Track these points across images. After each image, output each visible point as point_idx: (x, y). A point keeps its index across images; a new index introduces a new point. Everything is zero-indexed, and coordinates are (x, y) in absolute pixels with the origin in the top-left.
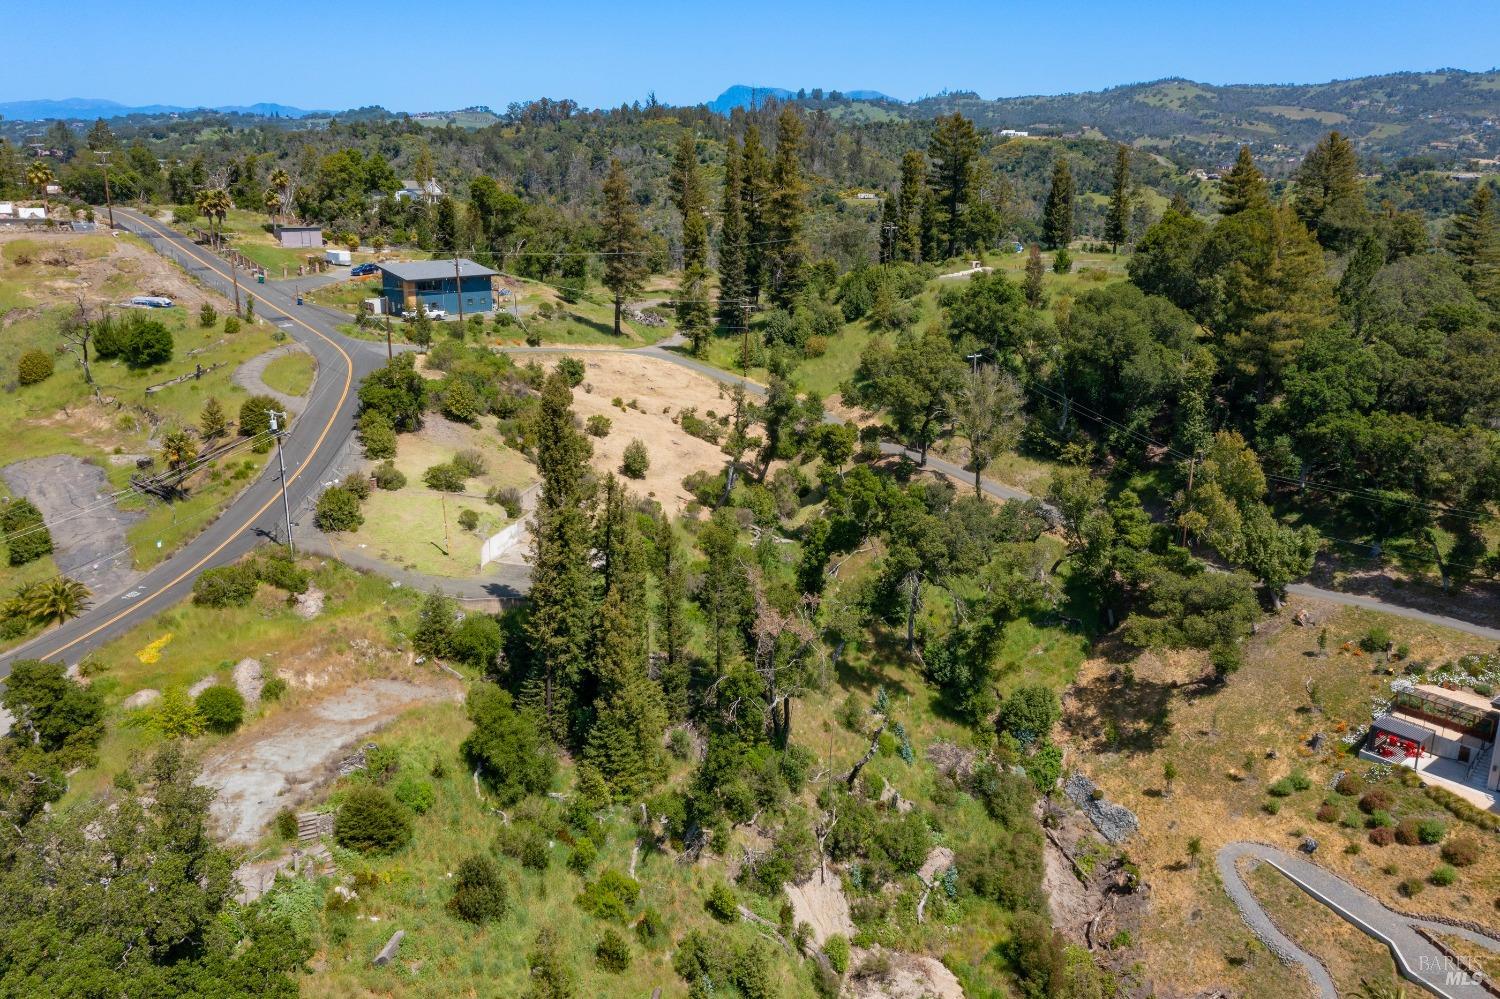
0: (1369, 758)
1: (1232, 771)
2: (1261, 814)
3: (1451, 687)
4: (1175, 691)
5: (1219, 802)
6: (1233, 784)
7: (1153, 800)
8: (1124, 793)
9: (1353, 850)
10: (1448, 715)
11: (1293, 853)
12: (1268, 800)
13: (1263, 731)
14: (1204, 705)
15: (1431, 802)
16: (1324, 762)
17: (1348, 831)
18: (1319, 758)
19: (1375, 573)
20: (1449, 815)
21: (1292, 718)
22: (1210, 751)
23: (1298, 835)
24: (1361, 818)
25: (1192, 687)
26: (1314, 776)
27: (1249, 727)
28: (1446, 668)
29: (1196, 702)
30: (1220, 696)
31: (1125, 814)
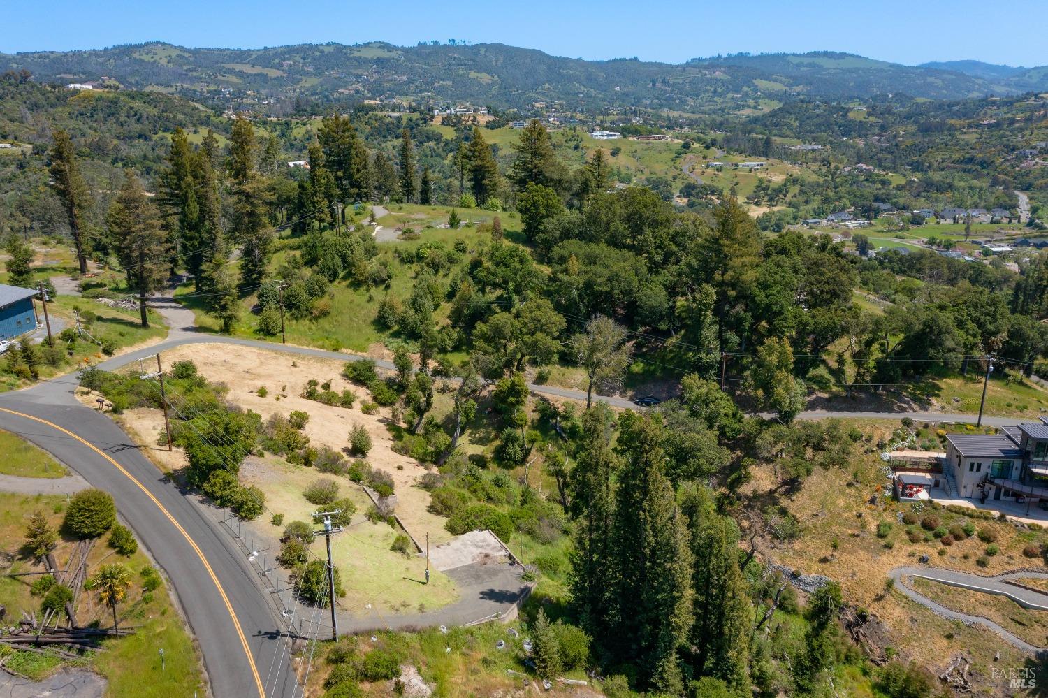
0: (905, 501)
1: (850, 532)
2: (887, 551)
3: (901, 450)
4: (777, 495)
5: (862, 553)
6: (858, 539)
7: (828, 564)
8: (809, 566)
9: (941, 553)
10: (915, 466)
11: (918, 565)
12: (882, 542)
13: (842, 503)
14: (800, 499)
15: (954, 514)
16: (885, 510)
17: (930, 543)
18: (880, 509)
19: (814, 396)
20: (967, 518)
21: (848, 491)
22: (829, 524)
23: (912, 555)
24: (930, 534)
25: (783, 489)
26: (888, 518)
27: (833, 503)
28: (892, 441)
29: (794, 498)
30: (803, 490)
31: (821, 579)
